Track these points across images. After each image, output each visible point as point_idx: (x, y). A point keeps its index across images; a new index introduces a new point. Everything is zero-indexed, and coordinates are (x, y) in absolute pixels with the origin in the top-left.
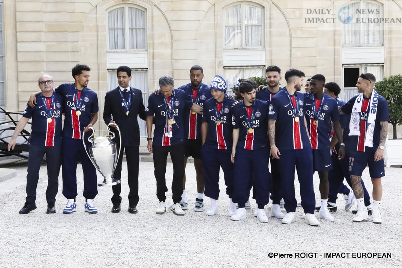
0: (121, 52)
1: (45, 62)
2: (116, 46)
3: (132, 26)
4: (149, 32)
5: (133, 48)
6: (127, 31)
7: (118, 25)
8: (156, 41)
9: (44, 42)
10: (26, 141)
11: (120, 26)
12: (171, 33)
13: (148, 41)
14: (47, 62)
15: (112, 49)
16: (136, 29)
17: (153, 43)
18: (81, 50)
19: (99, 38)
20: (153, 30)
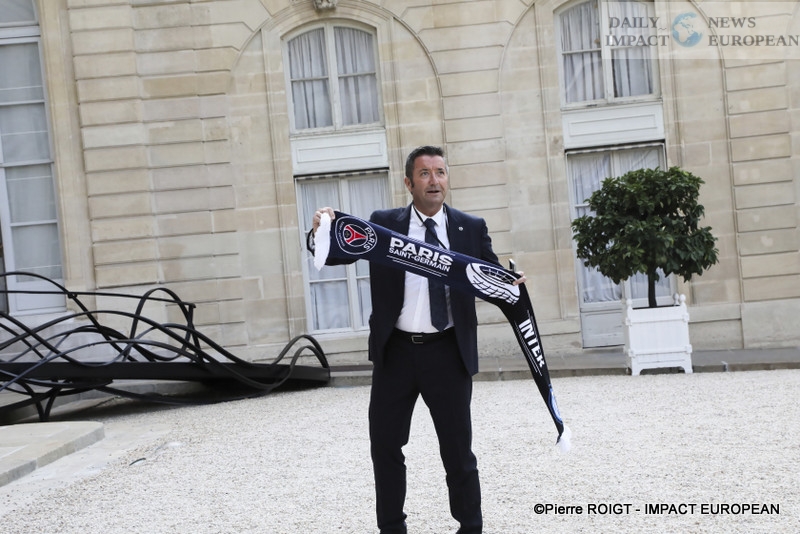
0: (325, 134)
1: (149, 169)
2: (311, 121)
3: (345, 72)
4: (385, 82)
5: (352, 123)
6: (335, 85)
7: (314, 71)
8: (403, 102)
9: (144, 122)
10: (119, 356)
11: (317, 73)
12: (438, 81)
13: (385, 104)
14: (155, 168)
15: (304, 128)
16: (356, 78)
17: (397, 107)
18: (230, 136)
19: (272, 104)
20: (394, 76)
